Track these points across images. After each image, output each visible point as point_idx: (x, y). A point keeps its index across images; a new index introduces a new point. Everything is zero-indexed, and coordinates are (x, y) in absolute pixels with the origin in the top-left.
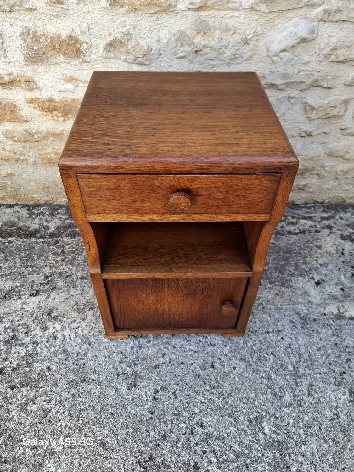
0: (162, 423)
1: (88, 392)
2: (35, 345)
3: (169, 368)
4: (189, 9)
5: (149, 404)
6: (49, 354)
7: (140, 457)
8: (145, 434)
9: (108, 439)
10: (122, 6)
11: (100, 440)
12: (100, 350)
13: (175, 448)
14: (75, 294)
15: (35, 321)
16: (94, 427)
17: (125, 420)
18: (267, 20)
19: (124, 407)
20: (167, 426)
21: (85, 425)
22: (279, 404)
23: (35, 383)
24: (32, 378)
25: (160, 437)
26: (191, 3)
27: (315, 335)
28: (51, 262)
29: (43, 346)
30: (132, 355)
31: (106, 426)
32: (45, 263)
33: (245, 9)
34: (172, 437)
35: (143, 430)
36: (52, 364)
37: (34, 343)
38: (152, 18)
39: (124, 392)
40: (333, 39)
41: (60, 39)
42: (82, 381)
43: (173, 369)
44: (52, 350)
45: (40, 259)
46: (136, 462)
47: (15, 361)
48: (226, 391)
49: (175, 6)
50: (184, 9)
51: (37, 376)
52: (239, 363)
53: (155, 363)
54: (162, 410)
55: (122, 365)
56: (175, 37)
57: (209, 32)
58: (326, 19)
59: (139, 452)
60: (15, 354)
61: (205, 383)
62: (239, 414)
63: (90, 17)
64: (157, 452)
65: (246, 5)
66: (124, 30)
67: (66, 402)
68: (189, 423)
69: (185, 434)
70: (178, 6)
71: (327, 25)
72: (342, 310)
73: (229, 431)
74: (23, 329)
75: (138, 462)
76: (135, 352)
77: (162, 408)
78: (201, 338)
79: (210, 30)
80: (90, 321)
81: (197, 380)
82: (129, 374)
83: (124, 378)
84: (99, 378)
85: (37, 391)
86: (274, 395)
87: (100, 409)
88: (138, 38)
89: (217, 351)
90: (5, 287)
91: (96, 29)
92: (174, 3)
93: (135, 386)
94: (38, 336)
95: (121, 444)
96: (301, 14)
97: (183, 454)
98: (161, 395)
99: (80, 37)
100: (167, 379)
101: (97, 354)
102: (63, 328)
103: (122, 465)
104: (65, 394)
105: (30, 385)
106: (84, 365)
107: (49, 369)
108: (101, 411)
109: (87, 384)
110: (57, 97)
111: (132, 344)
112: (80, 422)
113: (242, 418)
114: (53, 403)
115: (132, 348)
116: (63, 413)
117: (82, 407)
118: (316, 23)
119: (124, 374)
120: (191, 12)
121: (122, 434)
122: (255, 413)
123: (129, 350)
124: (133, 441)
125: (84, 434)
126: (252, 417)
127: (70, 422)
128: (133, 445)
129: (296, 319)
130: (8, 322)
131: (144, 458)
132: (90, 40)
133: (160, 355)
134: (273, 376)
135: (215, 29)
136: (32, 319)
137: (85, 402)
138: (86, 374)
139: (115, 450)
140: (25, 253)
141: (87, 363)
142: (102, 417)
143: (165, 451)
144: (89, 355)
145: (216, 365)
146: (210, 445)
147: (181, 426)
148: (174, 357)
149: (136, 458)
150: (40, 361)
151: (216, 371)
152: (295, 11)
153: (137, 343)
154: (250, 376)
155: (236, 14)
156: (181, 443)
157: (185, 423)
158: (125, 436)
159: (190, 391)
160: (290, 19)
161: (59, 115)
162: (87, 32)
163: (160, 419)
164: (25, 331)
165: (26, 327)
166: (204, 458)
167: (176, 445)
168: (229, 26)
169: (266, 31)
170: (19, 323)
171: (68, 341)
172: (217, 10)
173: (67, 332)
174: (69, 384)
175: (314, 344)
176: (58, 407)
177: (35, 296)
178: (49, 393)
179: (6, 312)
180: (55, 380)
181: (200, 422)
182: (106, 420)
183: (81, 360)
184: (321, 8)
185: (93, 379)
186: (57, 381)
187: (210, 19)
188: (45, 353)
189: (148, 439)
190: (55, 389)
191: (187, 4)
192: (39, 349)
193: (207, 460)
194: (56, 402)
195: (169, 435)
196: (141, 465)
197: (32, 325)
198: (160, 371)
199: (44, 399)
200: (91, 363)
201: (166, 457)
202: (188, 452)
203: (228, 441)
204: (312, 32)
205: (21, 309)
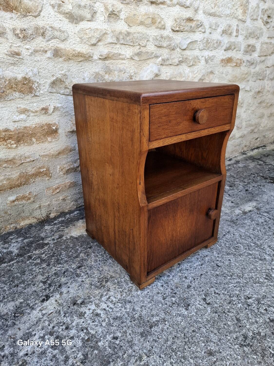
0: (228, 313)
1: (162, 331)
2: (85, 331)
3: (197, 282)
4: (100, 59)
5: (209, 309)
6: (103, 328)
7: (239, 342)
8: (226, 327)
9: (209, 348)
10: (61, 57)
11: (205, 353)
12: (141, 301)
13: (250, 320)
14: (84, 280)
15: (67, 315)
16: (191, 348)
17: (206, 328)
18: (139, 65)
19: (196, 322)
20: (233, 312)
21: (184, 352)
22: (268, 262)
23: (114, 356)
24: (107, 355)
25: (236, 322)
26: (101, 55)
27: (245, 225)
28: (38, 271)
29: (93, 327)
30: (167, 290)
31: (198, 342)
32: (32, 274)
33: (128, 59)
34: (242, 316)
35: (222, 326)
36: (114, 333)
37: (82, 330)
38: (79, 65)
39: (186, 313)
40: (168, 74)
41: (17, 81)
42: (151, 327)
43: (200, 281)
44: (104, 324)
45: (25, 274)
46: (240, 346)
47: (78, 354)
48: (239, 273)
49: (92, 57)
50: (97, 59)
51: (110, 350)
52: (228, 257)
53: (186, 285)
54: (220, 307)
55: (167, 299)
56: (93, 77)
57: (111, 72)
58: (163, 64)
59: (235, 340)
60: (72, 349)
61: (225, 277)
62: (258, 279)
63: (40, 64)
64: (244, 331)
65: (128, 56)
66: (63, 72)
67: (154, 349)
68: (242, 302)
69: (246, 309)
70: (94, 57)
71: (164, 67)
72: (243, 210)
73: (263, 290)
74: (61, 327)
75: (241, 345)
76: (166, 287)
77: (218, 306)
78: (196, 256)
79: (111, 71)
80: (114, 288)
81: (219, 278)
82: (177, 301)
83: (177, 305)
84: (160, 317)
85: (123, 359)
86: (261, 260)
87: (183, 335)
88: (71, 78)
89: (212, 258)
90: (9, 309)
91: (44, 72)
92: (92, 55)
93: (189, 305)
94: (81, 324)
95: (220, 344)
96: (153, 61)
97: (258, 320)
98: (209, 299)
99: (32, 78)
100: (202, 289)
101: (142, 304)
102: (97, 305)
103: (235, 355)
104: (147, 345)
105: (111, 360)
106: (140, 317)
107: (116, 338)
108: (184, 335)
109: (156, 327)
110: (12, 127)
111: (159, 284)
112: (179, 353)
113: (261, 280)
114: (145, 358)
115: (162, 286)
116: (160, 357)
117: (169, 343)
118: (159, 66)
119: (174, 304)
120: (101, 61)
121: (214, 338)
122: (264, 274)
123: (162, 289)
124: (225, 336)
125: (191, 358)
126: (264, 276)
127: (172, 360)
128: (227, 338)
129: (229, 223)
130: (40, 332)
131: (241, 340)
132: (39, 80)
133: (184, 279)
134: (251, 252)
135: (115, 70)
136: (63, 316)
137: (167, 339)
138: (148, 321)
139: (221, 351)
140: (4, 277)
141: (141, 314)
142: (190, 338)
143: (248, 327)
144: (137, 308)
145: (220, 264)
146: (264, 304)
147: (239, 306)
148: (193, 275)
149: (237, 344)
150: (101, 339)
151: (223, 267)
152: (150, 60)
153: (162, 281)
154: (241, 259)
155: (124, 61)
156: (250, 315)
157: (239, 303)
158: (216, 337)
159: (222, 286)
160: (149, 64)
161: (13, 142)
162: (38, 74)
163: (224, 312)
164: (64, 327)
165: (62, 324)
166: (270, 313)
167: (249, 318)
168: (121, 69)
169: (139, 71)
170: (52, 325)
171: (110, 310)
172: (114, 60)
173: (104, 306)
174: (142, 336)
175: (248, 229)
176: (152, 357)
177: (47, 300)
178: (134, 353)
179: (29, 326)
180: (128, 342)
181: (246, 297)
182: (194, 338)
183: (135, 316)
184: (160, 58)
185: (157, 321)
186: (131, 341)
187: (110, 65)
188: (100, 330)
189: (231, 328)
190: (136, 348)
191: (98, 56)
192: (90, 331)
193: (272, 313)
194: (146, 355)
195: (239, 316)
196: (245, 346)
197: (68, 320)
198: (194, 287)
199: (134, 361)
200: (144, 312)
201: (252, 329)
202: (259, 317)
203: (269, 296)
204: (159, 71)
205: (43, 315)
